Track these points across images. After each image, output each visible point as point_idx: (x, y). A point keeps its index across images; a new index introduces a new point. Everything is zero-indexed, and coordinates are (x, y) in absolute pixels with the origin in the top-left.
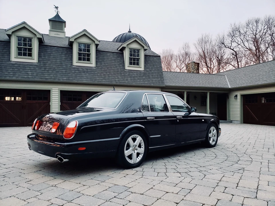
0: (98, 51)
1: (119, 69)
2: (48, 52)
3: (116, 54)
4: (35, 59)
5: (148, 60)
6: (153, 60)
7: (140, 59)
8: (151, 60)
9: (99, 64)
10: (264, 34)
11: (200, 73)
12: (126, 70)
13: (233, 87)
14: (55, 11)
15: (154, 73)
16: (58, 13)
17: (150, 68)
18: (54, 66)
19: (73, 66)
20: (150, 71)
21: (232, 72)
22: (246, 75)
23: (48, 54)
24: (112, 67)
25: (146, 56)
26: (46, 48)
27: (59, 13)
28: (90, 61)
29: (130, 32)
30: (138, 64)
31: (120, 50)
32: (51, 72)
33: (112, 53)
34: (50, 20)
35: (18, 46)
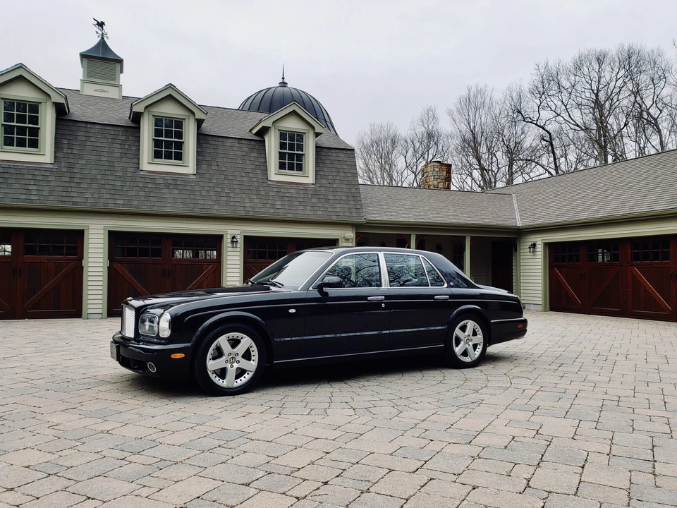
0: (202, 137)
1: (254, 180)
2: (79, 138)
3: (246, 142)
4: (45, 154)
5: (324, 158)
6: (338, 158)
7: (306, 155)
8: (332, 158)
9: (204, 167)
10: (617, 90)
11: (453, 188)
12: (270, 183)
13: (527, 224)
14: (97, 33)
15: (339, 190)
16: (103, 38)
17: (330, 177)
18: (94, 172)
19: (141, 173)
20: (328, 185)
21: (530, 188)
22: (557, 195)
23: (78, 143)
24: (237, 173)
25: (319, 149)
26: (74, 128)
27: (105, 39)
28: (181, 160)
29: (284, 84)
30: (300, 168)
31: (256, 134)
32: (86, 186)
33: (236, 141)
34: (83, 56)
35: (5, 121)
